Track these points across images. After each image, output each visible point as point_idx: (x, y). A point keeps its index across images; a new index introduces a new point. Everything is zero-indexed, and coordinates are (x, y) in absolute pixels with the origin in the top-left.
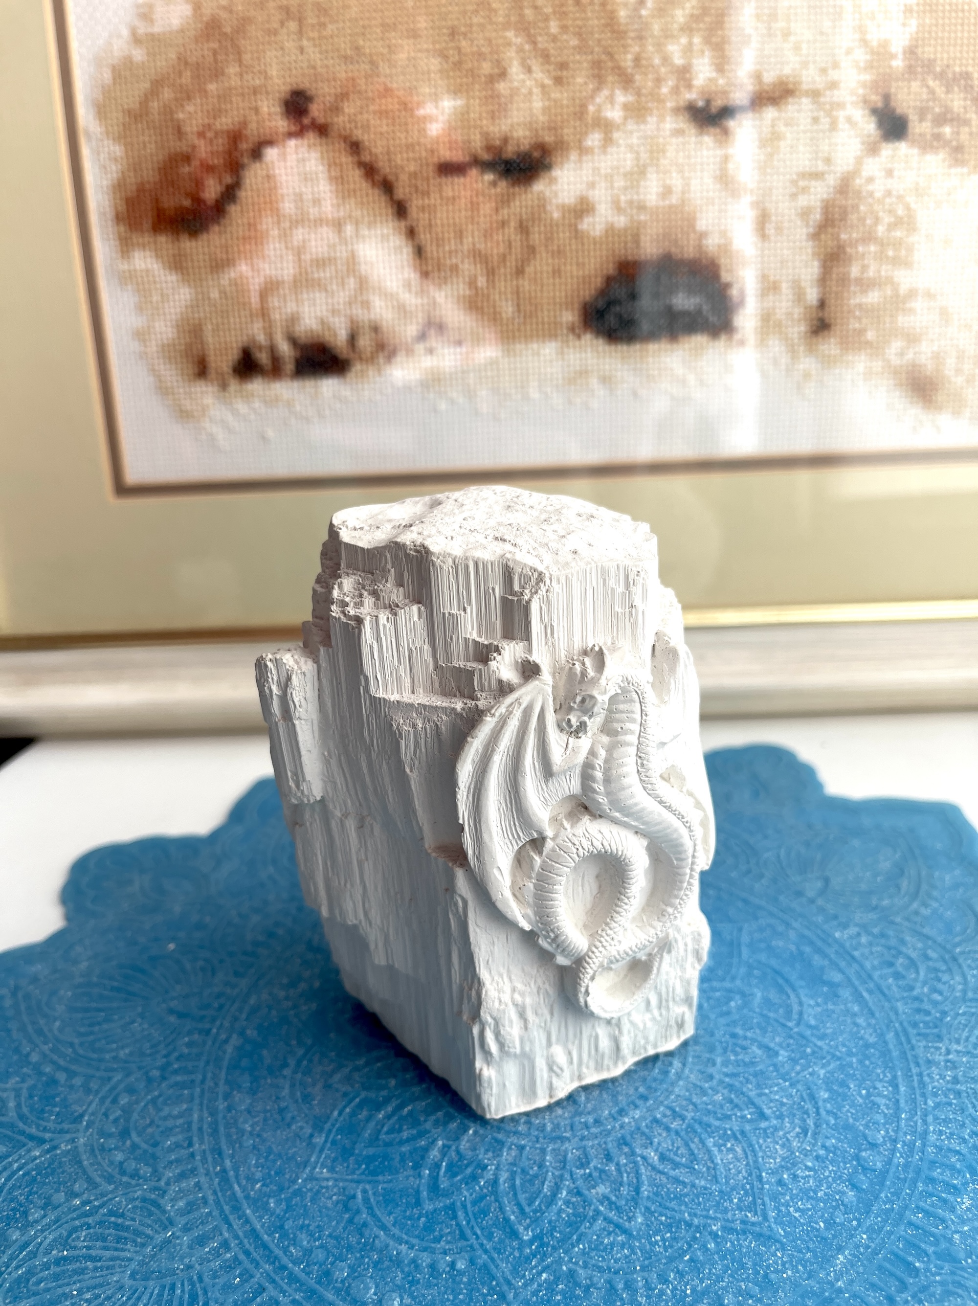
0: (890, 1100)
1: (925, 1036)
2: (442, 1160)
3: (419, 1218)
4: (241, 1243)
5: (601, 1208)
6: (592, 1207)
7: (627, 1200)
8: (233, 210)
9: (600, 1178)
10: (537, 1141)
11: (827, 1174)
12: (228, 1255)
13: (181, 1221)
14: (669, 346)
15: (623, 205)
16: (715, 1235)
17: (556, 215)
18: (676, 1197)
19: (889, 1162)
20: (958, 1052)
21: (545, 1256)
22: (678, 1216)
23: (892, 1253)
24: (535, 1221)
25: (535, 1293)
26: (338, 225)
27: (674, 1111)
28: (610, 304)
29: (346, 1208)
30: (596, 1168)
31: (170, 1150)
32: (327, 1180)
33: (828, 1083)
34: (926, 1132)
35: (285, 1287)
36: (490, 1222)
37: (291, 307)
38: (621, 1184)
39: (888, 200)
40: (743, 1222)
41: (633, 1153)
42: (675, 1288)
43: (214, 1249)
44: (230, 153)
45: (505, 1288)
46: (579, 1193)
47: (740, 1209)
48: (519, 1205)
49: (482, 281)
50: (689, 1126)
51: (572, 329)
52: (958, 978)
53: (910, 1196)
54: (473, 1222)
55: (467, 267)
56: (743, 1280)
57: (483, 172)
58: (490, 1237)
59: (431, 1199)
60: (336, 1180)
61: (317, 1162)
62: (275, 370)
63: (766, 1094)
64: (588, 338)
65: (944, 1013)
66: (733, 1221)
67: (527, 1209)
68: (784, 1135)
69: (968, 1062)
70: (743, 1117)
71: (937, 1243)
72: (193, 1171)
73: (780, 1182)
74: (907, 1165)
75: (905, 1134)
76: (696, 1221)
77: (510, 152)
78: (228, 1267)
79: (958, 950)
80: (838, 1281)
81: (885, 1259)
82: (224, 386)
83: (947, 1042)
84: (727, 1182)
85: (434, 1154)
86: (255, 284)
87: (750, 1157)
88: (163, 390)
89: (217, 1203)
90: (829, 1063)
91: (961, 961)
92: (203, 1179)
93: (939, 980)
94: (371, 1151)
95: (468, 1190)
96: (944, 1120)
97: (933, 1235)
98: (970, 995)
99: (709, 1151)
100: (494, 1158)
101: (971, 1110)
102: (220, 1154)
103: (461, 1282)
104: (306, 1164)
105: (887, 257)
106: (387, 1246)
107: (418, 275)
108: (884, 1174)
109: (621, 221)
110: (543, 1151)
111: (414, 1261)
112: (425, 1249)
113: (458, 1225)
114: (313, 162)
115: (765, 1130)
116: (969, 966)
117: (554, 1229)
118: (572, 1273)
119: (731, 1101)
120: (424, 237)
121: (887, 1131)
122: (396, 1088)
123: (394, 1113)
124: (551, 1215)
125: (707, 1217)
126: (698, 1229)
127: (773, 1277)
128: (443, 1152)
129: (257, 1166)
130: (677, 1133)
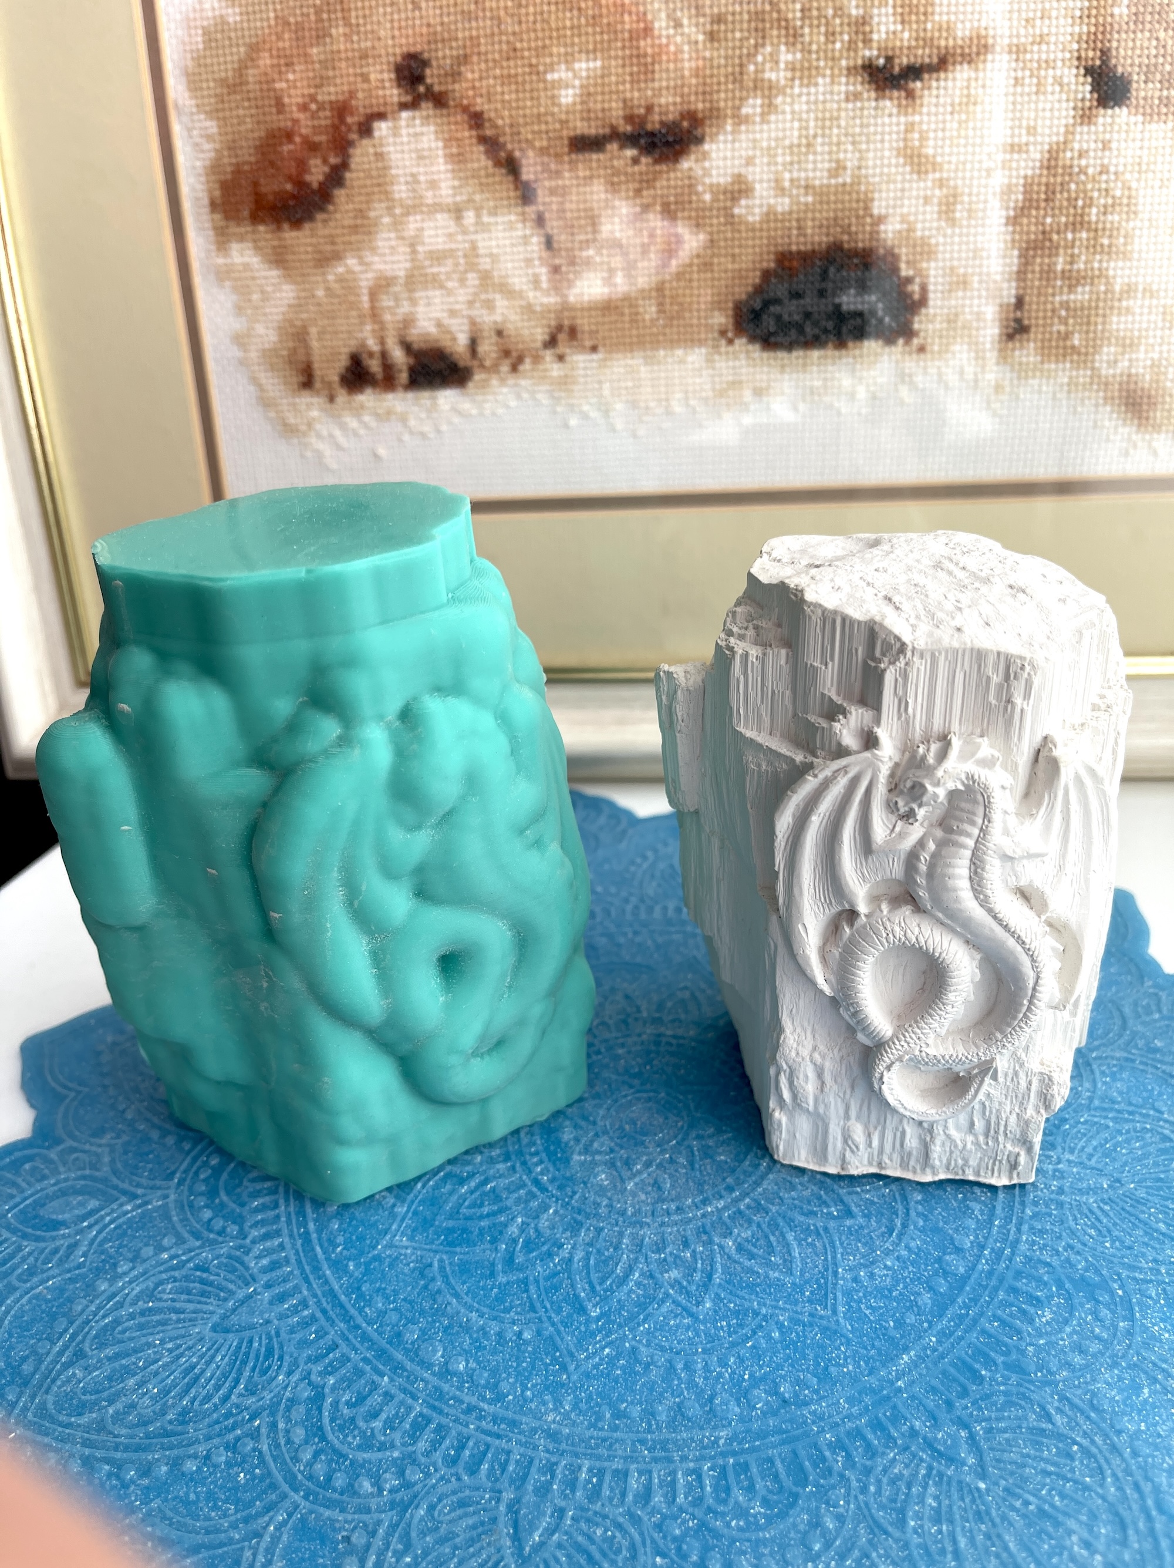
0: (986, 1206)
2: (519, 1237)
3: (491, 1289)
4: (319, 1301)
5: (672, 1292)
6: (663, 1290)
7: (698, 1286)
9: (675, 1263)
10: (616, 1224)
11: (906, 1274)
12: (306, 1313)
13: (264, 1279)
14: (837, 353)
15: (787, 184)
16: (780, 1326)
17: (707, 197)
18: (748, 1286)
19: (973, 1268)
20: (1069, 1161)
21: (610, 1332)
22: (746, 1304)
23: (958, 1358)
24: (604, 1299)
25: (596, 1366)
26: (457, 212)
27: (758, 1203)
28: (767, 304)
29: (422, 1275)
30: (671, 1253)
31: (257, 1210)
32: (407, 1247)
34: (1017, 1241)
35: (358, 1345)
36: (561, 1297)
37: (405, 308)
38: (695, 1270)
39: (1104, 177)
40: (811, 1315)
41: (711, 1242)
42: (733, 1372)
43: (294, 1306)
44: (335, 128)
45: (568, 1359)
46: (651, 1276)
47: (810, 1301)
48: (590, 1283)
50: (771, 1220)
51: (723, 333)
52: (1087, 1085)
53: (989, 1303)
54: (544, 1296)
56: (803, 1371)
57: (622, 147)
58: (559, 1311)
59: (505, 1272)
60: (414, 1248)
61: (397, 1232)
62: (388, 381)
63: (857, 1193)
64: (741, 343)
65: (1064, 1120)
66: (801, 1313)
67: (598, 1288)
68: (869, 1233)
69: (1078, 1173)
70: (830, 1214)
71: (1007, 1353)
72: (278, 1233)
73: (855, 1280)
74: (990, 1273)
75: (996, 1241)
76: (764, 1311)
77: (654, 122)
78: (305, 1324)
79: (1095, 1054)
80: (898, 1379)
81: (951, 1363)
82: (332, 399)
83: (1060, 1149)
84: (802, 1275)
85: (513, 1230)
86: (365, 281)
87: (829, 1253)
88: (265, 403)
89: (299, 1262)
91: (1095, 1067)
92: (287, 1240)
94: (451, 1223)
95: (542, 1267)
96: (1040, 1231)
97: (1005, 1345)
98: (1096, 1103)
99: (788, 1245)
100: (572, 1237)
101: (1071, 1222)
102: (304, 1217)
103: (526, 1351)
104: (387, 1231)
105: (1101, 246)
106: (458, 1313)
107: (547, 270)
108: (964, 1279)
109: (783, 204)
110: (621, 1234)
111: (482, 1328)
112: (495, 1319)
113: (529, 1297)
115: (849, 1228)
116: (1103, 1073)
117: (622, 1307)
118: (634, 1350)
119: (820, 1198)
120: (553, 225)
121: (977, 1237)
122: (481, 1164)
123: (477, 1188)
124: (621, 1294)
125: (776, 1307)
126: (765, 1318)
127: (833, 1370)
128: (523, 1228)
129: (339, 1230)
130: (759, 1225)
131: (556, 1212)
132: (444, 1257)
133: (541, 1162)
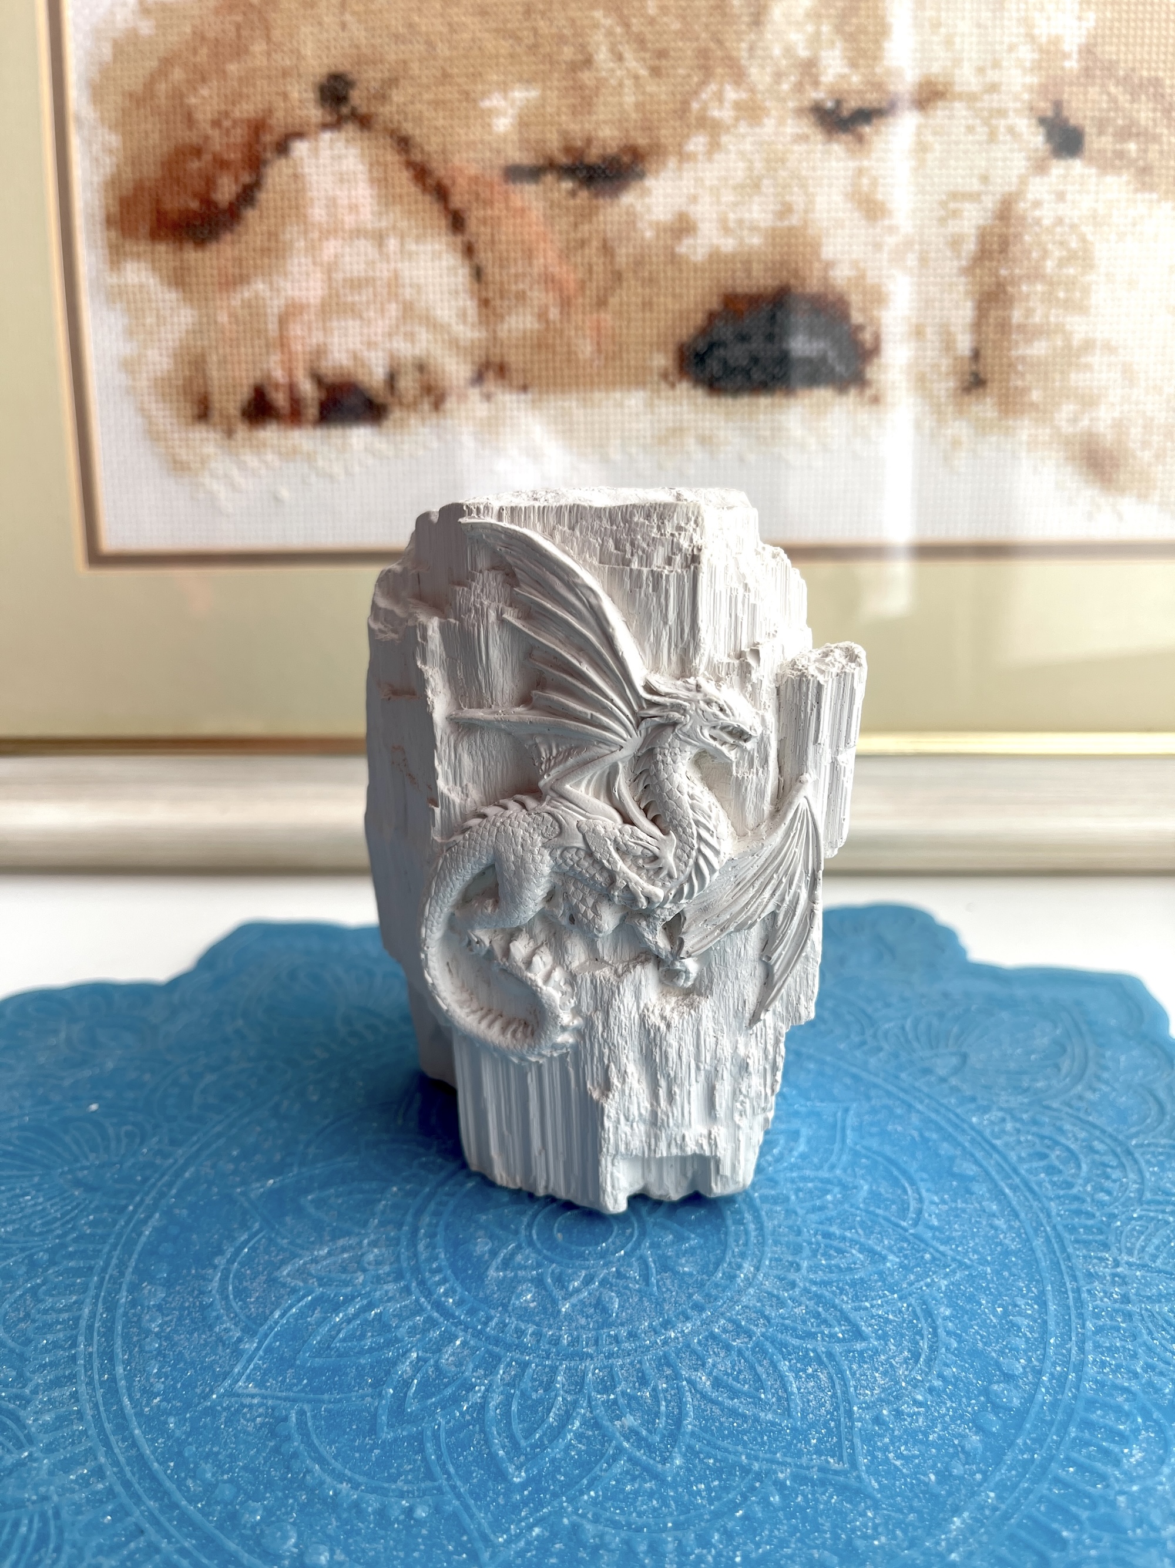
0: (1035, 1321)
1: (1087, 1243)
2: (412, 1378)
3: (371, 1450)
4: (121, 1471)
5: (626, 1445)
6: (614, 1443)
7: (663, 1436)
8: (251, 215)
9: (629, 1405)
10: (548, 1358)
11: (943, 1411)
12: (100, 1486)
13: (44, 1439)
14: (784, 401)
15: (731, 225)
16: (780, 1486)
17: (649, 234)
18: (731, 1434)
19: (1031, 1398)
20: (1130, 1264)
21: (541, 1504)
22: (731, 1458)
23: (1029, 1517)
24: (532, 1458)
25: (520, 1554)
26: (379, 238)
27: (738, 1325)
28: (712, 346)
29: (273, 1434)
30: (623, 1393)
31: (46, 1350)
32: (253, 1396)
33: (951, 1297)
34: (1083, 1363)
35: (173, 1531)
36: (470, 1458)
37: (316, 338)
38: (657, 1415)
39: (1058, 230)
40: (822, 1469)
41: (677, 1376)
42: (719, 1554)
43: (82, 1476)
44: (250, 146)
45: (480, 1545)
46: (597, 1425)
47: (819, 1452)
48: (512, 1437)
49: (554, 313)
50: (757, 1345)
51: (665, 376)
52: (1132, 1176)
53: (1059, 1444)
54: (446, 1457)
55: (538, 296)
56: (817, 1547)
57: (560, 179)
58: (466, 1478)
59: (391, 1426)
60: (264, 1397)
61: (240, 1374)
62: (295, 415)
63: (866, 1308)
64: (684, 387)
65: (1113, 1217)
66: (808, 1468)
67: (523, 1443)
68: (887, 1360)
69: (1143, 1277)
70: (832, 1336)
71: (1094, 1506)
72: (72, 1378)
73: (878, 1420)
74: (1054, 1405)
75: (1054, 1364)
76: (756, 1466)
77: (593, 155)
78: (97, 1501)
79: (1134, 1142)
80: (951, 1551)
81: (1020, 1525)
82: (230, 433)
83: (1114, 1250)
84: (804, 1417)
85: (404, 1368)
86: (275, 306)
87: (837, 1387)
88: (153, 435)
89: (97, 1418)
90: (954, 1272)
91: (1137, 1155)
92: (83, 1389)
93: (1108, 1177)
94: (318, 1361)
95: (444, 1416)
96: (1109, 1349)
97: (1088, 1496)
98: (1148, 1195)
99: (782, 1377)
100: (486, 1376)
101: (1146, 1337)
102: (111, 1359)
103: (419, 1535)
104: (225, 1375)
105: (1058, 299)
106: (322, 1483)
107: (475, 303)
108: (1022, 1415)
109: (728, 245)
110: (554, 1370)
111: (356, 1505)
112: (374, 1490)
113: (425, 1459)
114: (351, 160)
115: (861, 1353)
116: (1148, 1162)
117: (557, 1470)
118: (575, 1528)
119: (818, 1315)
120: (485, 257)
121: (1029, 1360)
122: (364, 1285)
123: (356, 1316)
124: (556, 1451)
125: (772, 1461)
126: (758, 1476)
127: (860, 1544)
128: (417, 1367)
129: (159, 1375)
130: (740, 1353)
131: (464, 1344)
132: (306, 1407)
133: (444, 1281)
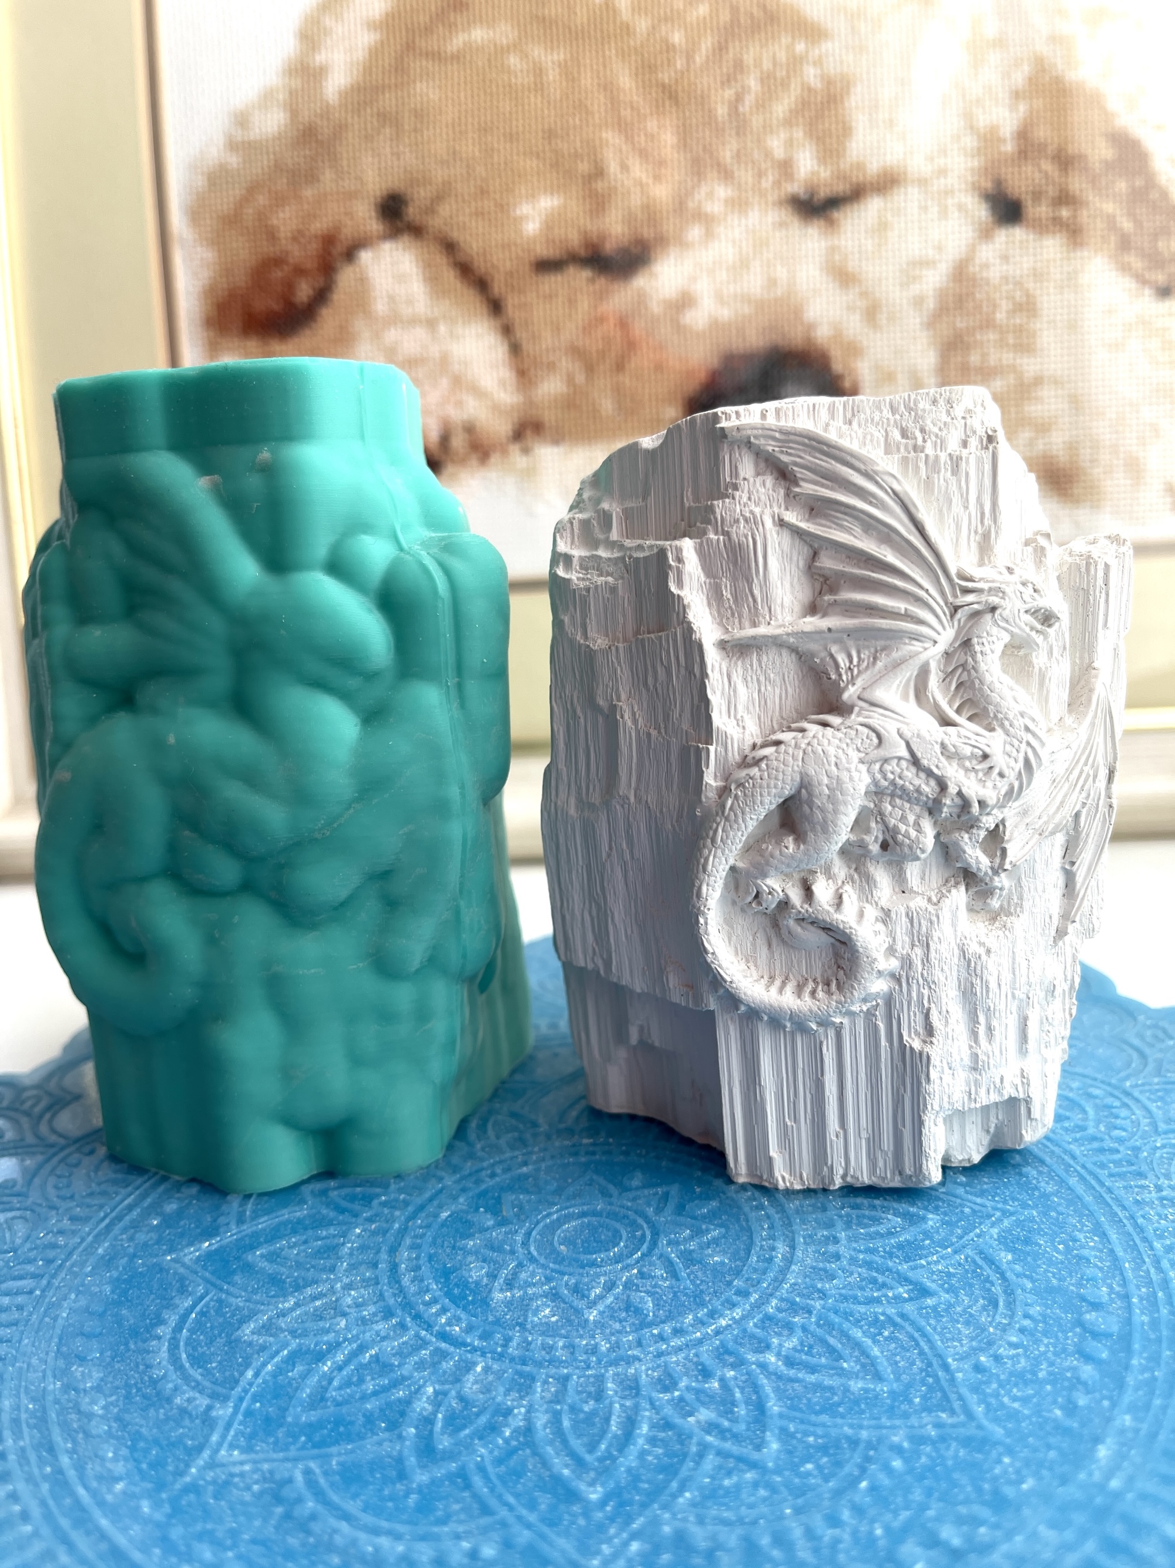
0: (1101, 1251)
1: (1121, 1176)
2: (435, 1413)
3: (407, 1496)
5: (709, 1439)
6: (695, 1440)
7: (748, 1423)
8: (325, 313)
9: (699, 1399)
10: (588, 1367)
11: (1042, 1349)
15: (726, 299)
16: (898, 1450)
17: (657, 310)
18: (824, 1408)
19: (1128, 1321)
21: (629, 1519)
22: (834, 1432)
24: (605, 1469)
26: (431, 326)
27: (793, 1303)
30: (688, 1388)
32: (242, 1463)
33: (1006, 1243)
36: (530, 1484)
38: (734, 1403)
39: (1004, 287)
40: (938, 1425)
41: (743, 1362)
42: (856, 1531)
44: (323, 257)
46: (668, 1425)
47: (926, 1409)
48: (573, 1455)
49: (580, 379)
50: (819, 1318)
52: (1139, 1112)
54: (500, 1488)
55: (565, 365)
56: (962, 1503)
57: (581, 269)
58: (532, 1506)
59: (423, 1467)
60: (255, 1462)
61: (220, 1444)
63: (923, 1266)
65: (1136, 1150)
66: (922, 1427)
67: (588, 1458)
68: (964, 1311)
70: (898, 1298)
73: (978, 1368)
74: (1155, 1324)
75: (1138, 1287)
76: (864, 1435)
77: (608, 249)
79: (1128, 1084)
80: (1108, 1480)
84: (898, 1379)
85: (422, 1405)
87: (922, 1344)
89: (48, 1516)
90: (1000, 1220)
91: (1136, 1094)
93: (1117, 1117)
94: (314, 1416)
95: (485, 1446)
99: (857, 1345)
100: (522, 1398)
102: (51, 1449)
104: (200, 1449)
105: (1008, 345)
106: (354, 1542)
107: (513, 374)
108: (1125, 1341)
109: (725, 315)
110: (600, 1378)
111: (405, 1558)
112: (423, 1538)
113: (475, 1496)
114: (407, 264)
115: (934, 1308)
116: (1149, 1099)
117: (637, 1478)
118: (680, 1536)
119: (874, 1281)
120: (521, 336)
121: (1110, 1287)
122: (347, 1328)
123: (347, 1362)
124: (629, 1459)
125: (880, 1427)
126: (870, 1445)
127: (1009, 1491)
128: (438, 1398)
129: (116, 1459)
130: (804, 1329)
131: (487, 1369)
132: (312, 1465)
133: (444, 1310)
